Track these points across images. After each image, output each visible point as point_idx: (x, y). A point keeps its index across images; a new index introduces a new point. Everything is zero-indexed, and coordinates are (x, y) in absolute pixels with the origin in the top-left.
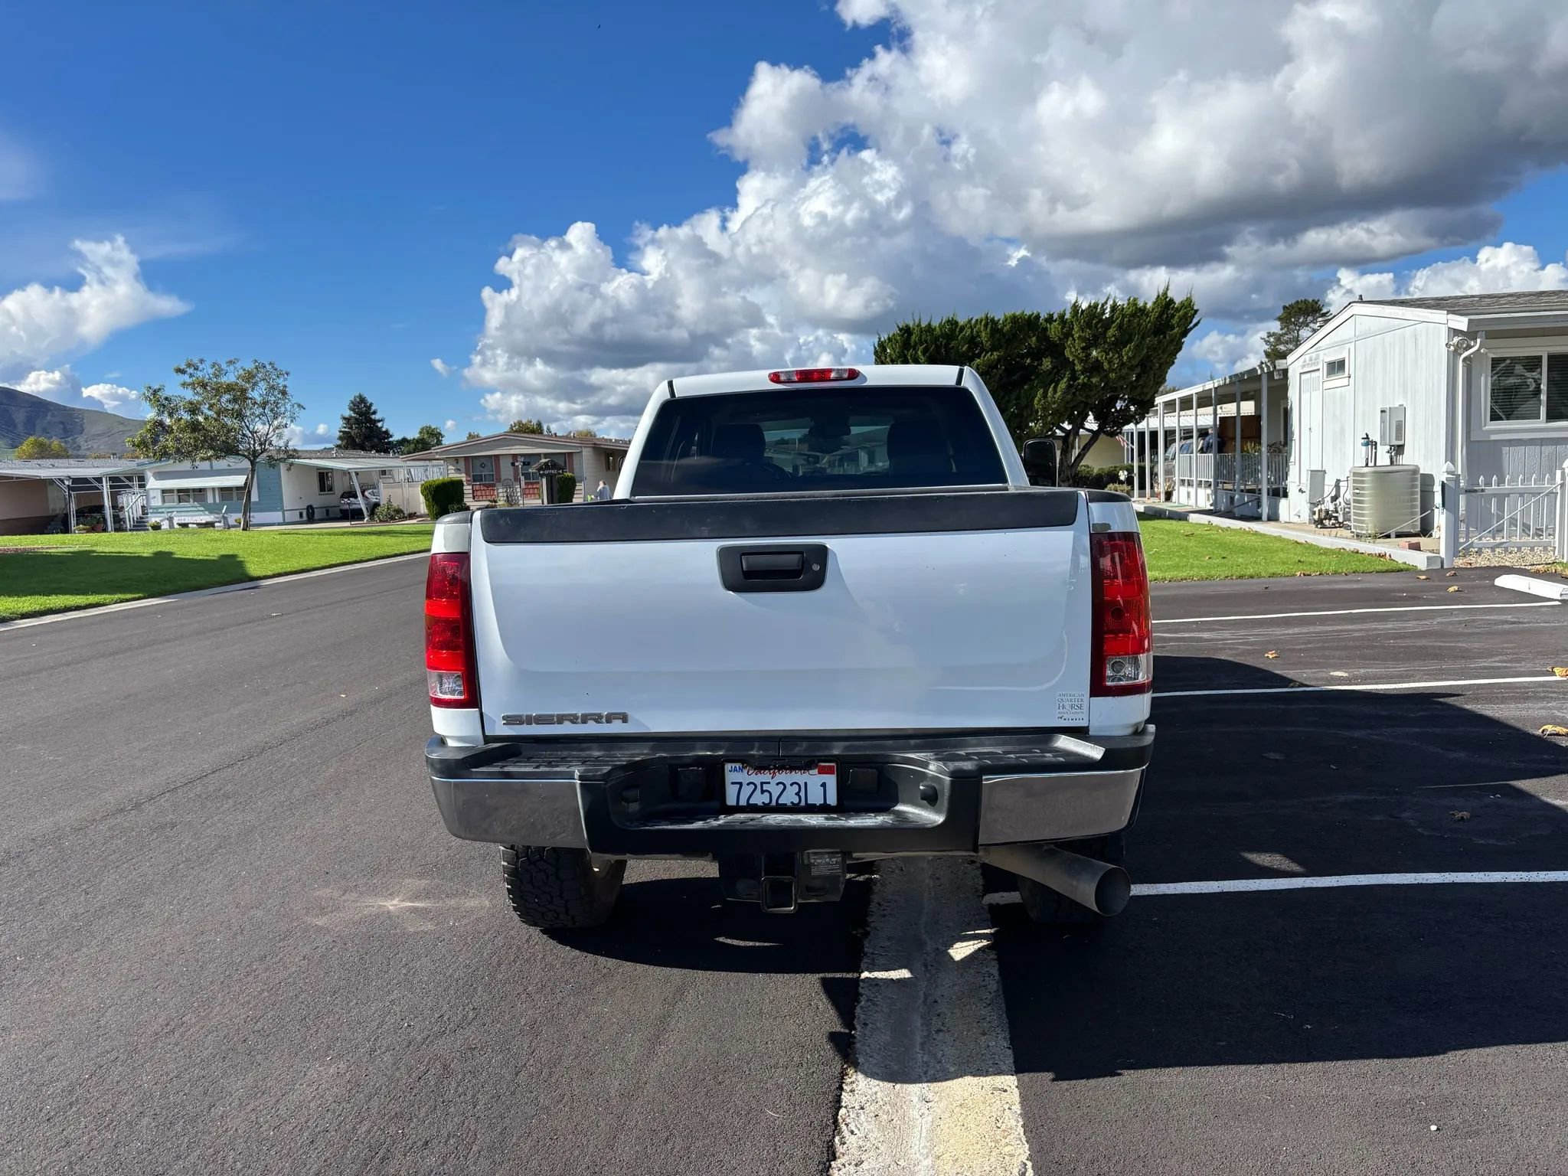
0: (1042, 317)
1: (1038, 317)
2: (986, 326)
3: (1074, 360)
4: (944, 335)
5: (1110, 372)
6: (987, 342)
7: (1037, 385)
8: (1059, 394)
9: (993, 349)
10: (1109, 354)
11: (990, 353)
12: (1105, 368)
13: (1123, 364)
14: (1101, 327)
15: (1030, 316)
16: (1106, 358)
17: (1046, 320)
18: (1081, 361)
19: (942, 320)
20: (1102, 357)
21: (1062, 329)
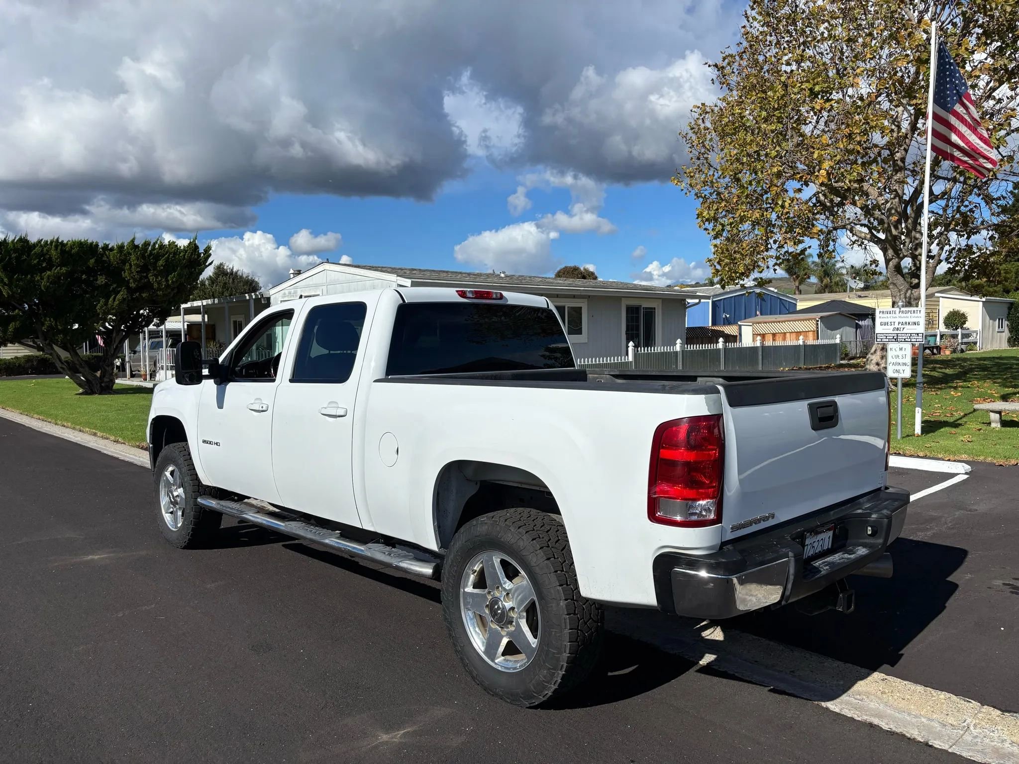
0: (100, 246)
1: (97, 245)
2: (56, 247)
3: (130, 279)
4: (15, 250)
5: (157, 291)
6: (57, 259)
7: (97, 295)
8: (117, 302)
9: (61, 265)
10: (158, 278)
11: (59, 268)
12: (155, 287)
13: (167, 286)
14: (153, 259)
15: (92, 243)
16: (156, 281)
17: (103, 248)
18: (135, 280)
19: (15, 238)
20: (153, 279)
21: (120, 256)
